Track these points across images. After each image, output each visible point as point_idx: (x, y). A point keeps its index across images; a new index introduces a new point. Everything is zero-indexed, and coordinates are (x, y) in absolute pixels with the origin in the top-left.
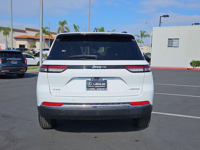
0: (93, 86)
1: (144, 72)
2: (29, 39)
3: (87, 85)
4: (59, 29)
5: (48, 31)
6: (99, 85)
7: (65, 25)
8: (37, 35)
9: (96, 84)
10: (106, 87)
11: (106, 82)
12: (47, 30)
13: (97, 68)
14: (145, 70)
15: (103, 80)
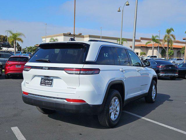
0: (44, 83)
1: (80, 74)
2: (142, 47)
3: (41, 82)
4: (165, 37)
5: (157, 40)
6: (48, 82)
7: (172, 33)
8: (147, 43)
9: (46, 81)
10: (51, 84)
11: (52, 80)
12: (157, 38)
13: (45, 69)
14: (81, 73)
15: (51, 78)
